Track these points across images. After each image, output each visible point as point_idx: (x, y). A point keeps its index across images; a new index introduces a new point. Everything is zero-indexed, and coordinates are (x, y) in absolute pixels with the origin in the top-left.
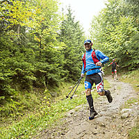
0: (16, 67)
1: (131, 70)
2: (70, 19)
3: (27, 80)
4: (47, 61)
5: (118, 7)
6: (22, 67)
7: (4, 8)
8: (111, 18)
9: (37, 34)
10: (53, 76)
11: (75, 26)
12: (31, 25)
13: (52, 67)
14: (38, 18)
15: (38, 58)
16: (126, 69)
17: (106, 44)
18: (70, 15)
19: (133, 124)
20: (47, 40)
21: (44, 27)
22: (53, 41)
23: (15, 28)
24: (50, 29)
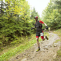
0: (16, 29)
1: (57, 29)
2: (34, 11)
3: (20, 33)
4: (27, 26)
5: (52, 6)
6: (18, 29)
7: (12, 9)
8: (49, 10)
9: (23, 17)
10: (29, 31)
11: (36, 14)
12: (21, 14)
13: (28, 28)
14: (23, 11)
15: (24, 25)
16: (56, 29)
17: (48, 20)
18: (34, 10)
19: (59, 49)
20: (27, 19)
21: (25, 15)
22: (29, 19)
23: (16, 15)
24: (28, 15)
